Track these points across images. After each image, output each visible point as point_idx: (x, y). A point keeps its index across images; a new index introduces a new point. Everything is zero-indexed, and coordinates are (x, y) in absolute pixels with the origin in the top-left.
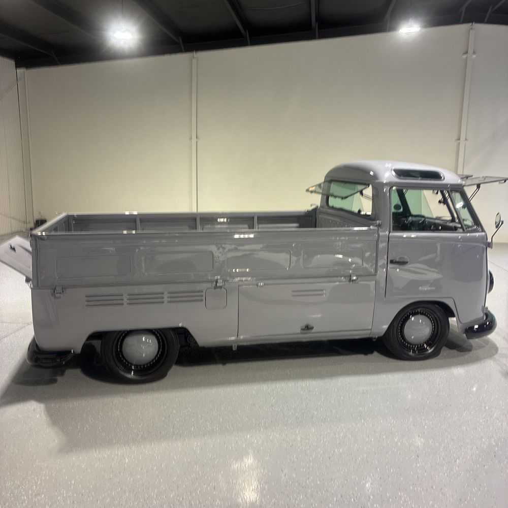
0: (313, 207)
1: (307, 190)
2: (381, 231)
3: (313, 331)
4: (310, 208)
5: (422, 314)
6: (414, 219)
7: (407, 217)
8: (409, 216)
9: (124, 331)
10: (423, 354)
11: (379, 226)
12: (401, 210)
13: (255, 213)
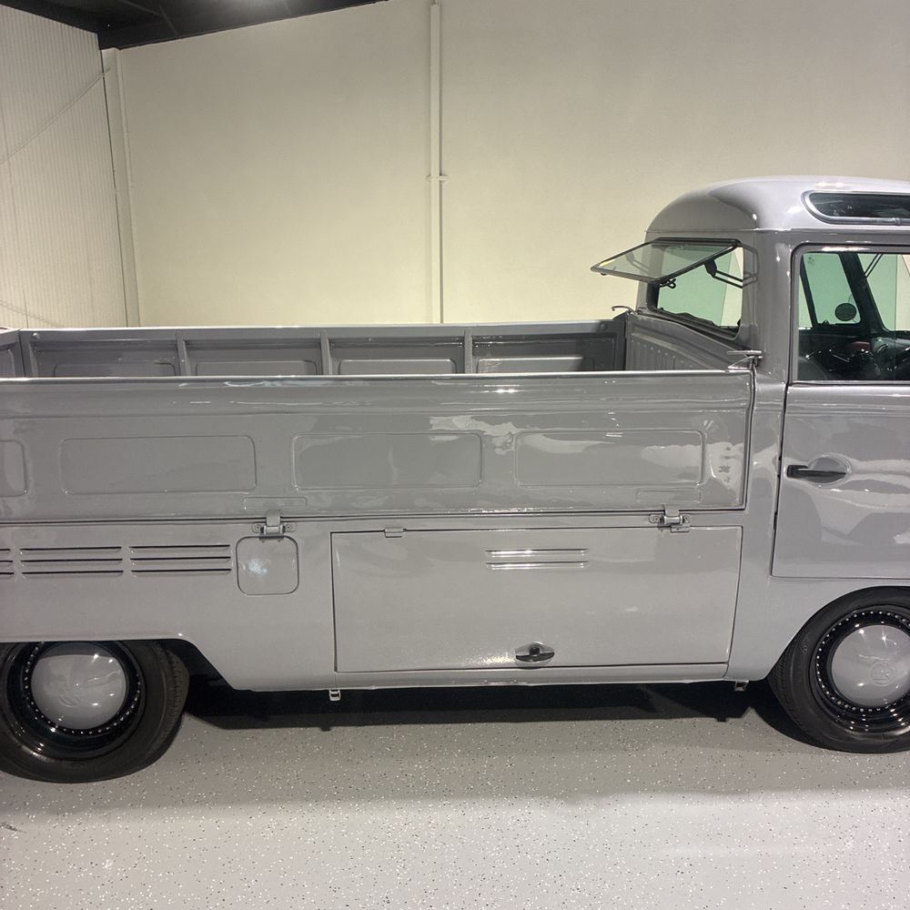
0: (620, 312)
1: (595, 268)
2: (761, 381)
3: (552, 661)
4: (611, 316)
5: (891, 621)
6: (890, 343)
7: (870, 337)
8: (876, 336)
9: (32, 645)
10: (886, 737)
11: (757, 363)
12: (857, 319)
13: (465, 329)
